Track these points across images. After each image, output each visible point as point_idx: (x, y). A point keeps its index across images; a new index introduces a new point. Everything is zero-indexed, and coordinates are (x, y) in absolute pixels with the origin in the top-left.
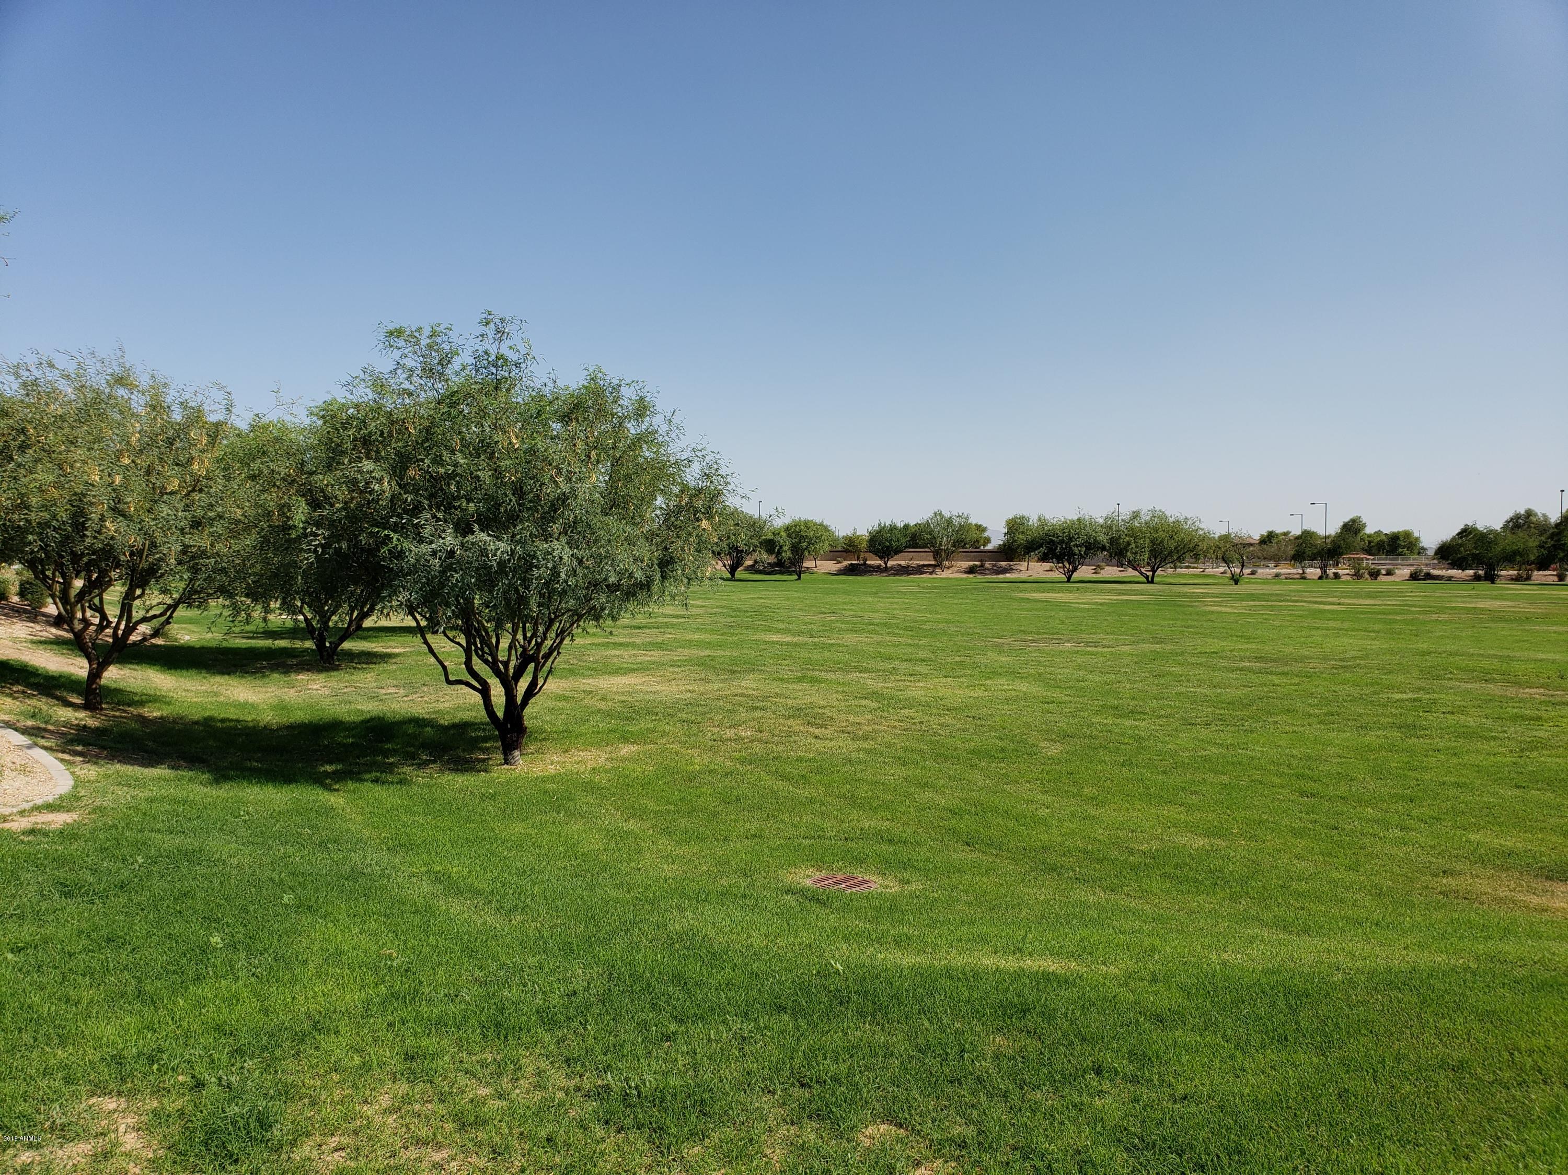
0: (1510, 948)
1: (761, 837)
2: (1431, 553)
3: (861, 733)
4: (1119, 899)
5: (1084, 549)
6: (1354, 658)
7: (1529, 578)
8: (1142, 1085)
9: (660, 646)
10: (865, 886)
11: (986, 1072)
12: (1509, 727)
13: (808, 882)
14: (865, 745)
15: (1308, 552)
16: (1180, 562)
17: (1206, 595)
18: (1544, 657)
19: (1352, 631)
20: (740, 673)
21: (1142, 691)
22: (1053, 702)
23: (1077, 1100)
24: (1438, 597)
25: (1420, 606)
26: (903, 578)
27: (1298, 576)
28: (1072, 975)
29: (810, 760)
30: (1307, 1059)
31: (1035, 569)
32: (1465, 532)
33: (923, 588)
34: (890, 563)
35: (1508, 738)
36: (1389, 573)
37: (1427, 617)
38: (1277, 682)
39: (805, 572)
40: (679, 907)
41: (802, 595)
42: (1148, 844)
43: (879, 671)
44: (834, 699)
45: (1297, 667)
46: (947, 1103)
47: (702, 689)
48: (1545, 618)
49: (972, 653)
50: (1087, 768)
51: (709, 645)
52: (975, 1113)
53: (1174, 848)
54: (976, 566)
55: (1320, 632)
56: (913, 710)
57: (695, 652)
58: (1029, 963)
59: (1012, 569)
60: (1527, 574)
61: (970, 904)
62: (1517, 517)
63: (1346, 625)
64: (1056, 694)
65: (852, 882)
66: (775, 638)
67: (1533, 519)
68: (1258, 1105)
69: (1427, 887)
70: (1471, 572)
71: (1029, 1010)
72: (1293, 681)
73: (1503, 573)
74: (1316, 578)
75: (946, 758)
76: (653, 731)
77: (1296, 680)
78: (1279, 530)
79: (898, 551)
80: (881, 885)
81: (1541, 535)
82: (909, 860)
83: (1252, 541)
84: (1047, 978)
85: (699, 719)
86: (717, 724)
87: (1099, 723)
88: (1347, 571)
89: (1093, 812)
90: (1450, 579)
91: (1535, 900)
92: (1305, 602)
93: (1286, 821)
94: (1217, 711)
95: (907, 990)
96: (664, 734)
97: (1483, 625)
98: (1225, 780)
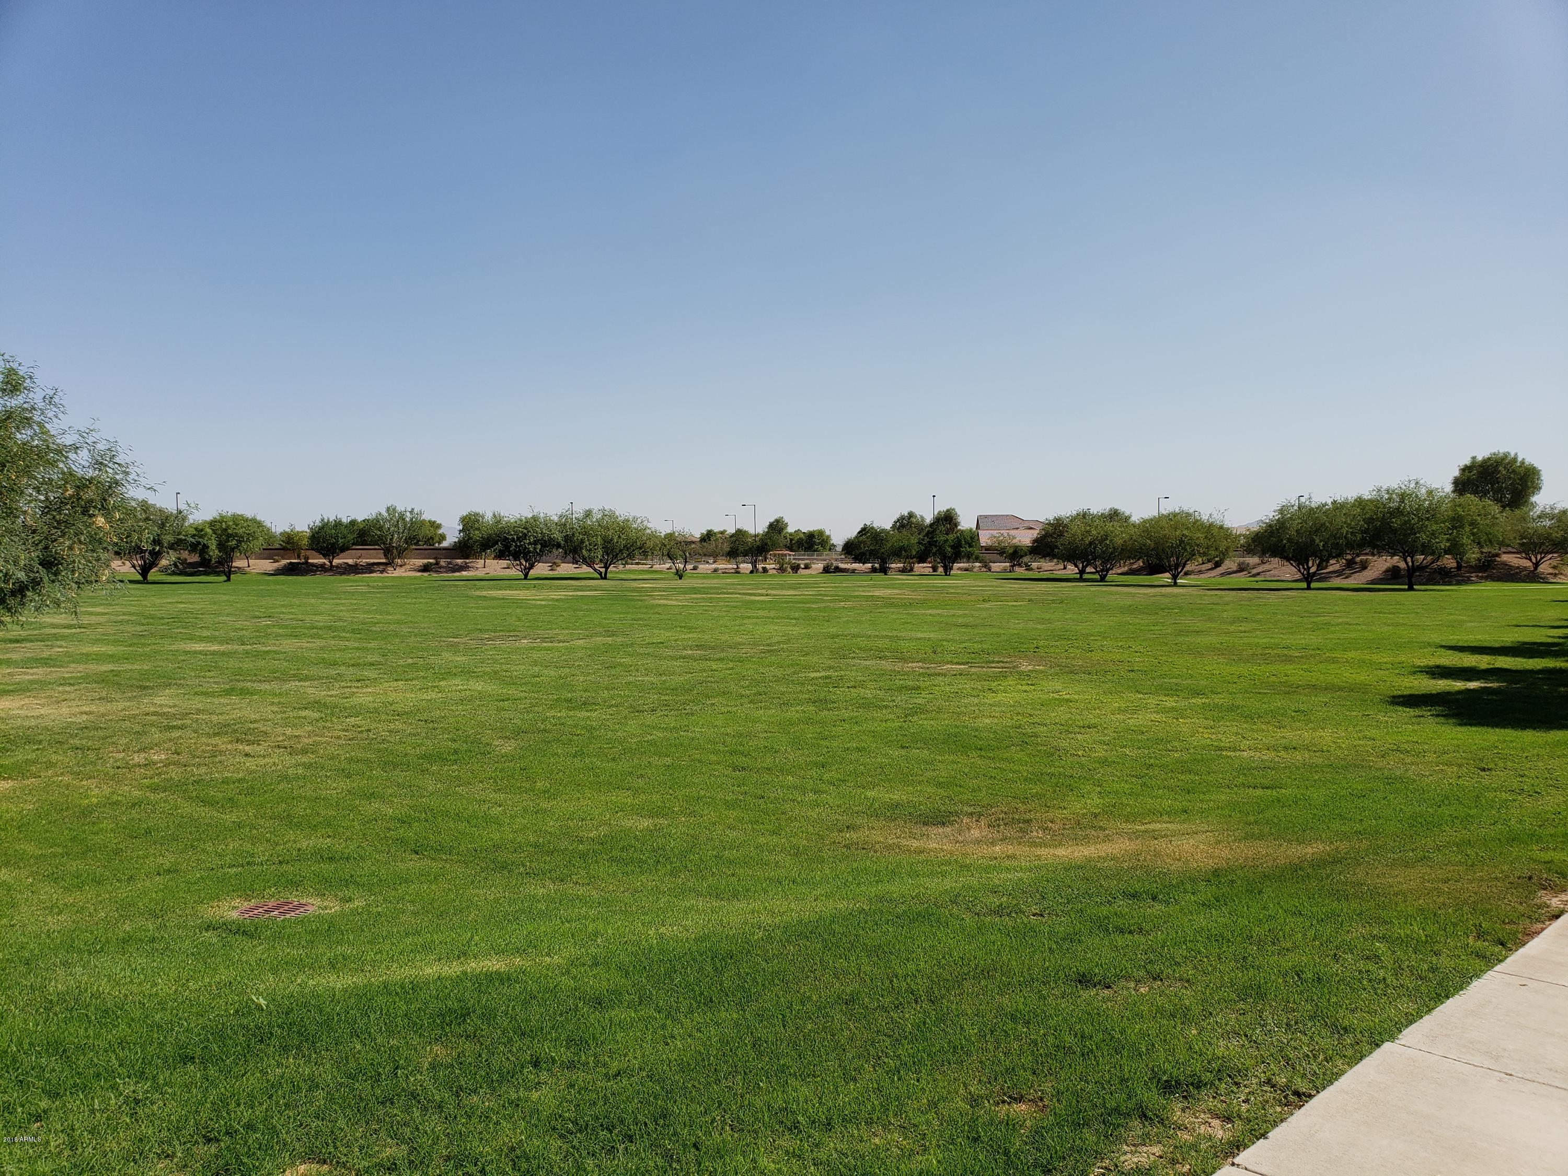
0: (894, 889)
1: (176, 871)
2: (839, 549)
3: (299, 746)
4: (570, 888)
5: (539, 546)
6: (779, 643)
7: (912, 570)
8: (579, 1069)
9: (45, 662)
10: (302, 910)
11: (421, 1086)
12: (897, 697)
13: (234, 915)
14: (305, 759)
15: (741, 549)
16: (630, 559)
17: (654, 589)
18: (922, 635)
19: (777, 618)
20: (152, 689)
21: (593, 683)
22: (508, 699)
23: (514, 1096)
24: (844, 587)
25: (831, 596)
26: (352, 577)
27: (733, 571)
28: (516, 971)
29: (239, 781)
30: (730, 1015)
31: (491, 566)
32: (864, 531)
33: (374, 587)
34: (336, 562)
35: (896, 706)
36: (807, 567)
37: (837, 605)
38: (714, 667)
39: (235, 572)
40: (66, 964)
41: (232, 598)
42: (597, 830)
43: (321, 678)
44: (268, 711)
45: (731, 653)
46: (377, 1127)
47: (102, 709)
48: (923, 603)
49: (425, 654)
50: (540, 762)
51: (111, 658)
52: (407, 1130)
53: (621, 831)
54: (431, 564)
55: (751, 621)
56: (360, 718)
57: (93, 667)
58: (473, 966)
59: (469, 567)
60: (911, 567)
61: (415, 914)
62: (902, 518)
63: (772, 614)
64: (511, 691)
65: (286, 908)
66: (198, 647)
67: (914, 520)
68: (683, 1068)
69: (834, 842)
70: (869, 565)
71: (469, 1014)
72: (728, 666)
73: (893, 566)
74: (748, 572)
75: (395, 766)
76: (35, 762)
77: (731, 665)
78: (716, 529)
79: (344, 549)
80: (319, 907)
81: (919, 534)
82: (352, 876)
83: (694, 539)
84: (490, 977)
85: (97, 744)
86: (121, 748)
87: (553, 717)
88: (773, 566)
89: (544, 805)
90: (854, 571)
91: (915, 844)
92: (739, 594)
93: (721, 795)
94: (663, 698)
95: (338, 1014)
96: (50, 765)
97: (878, 611)
98: (668, 761)
